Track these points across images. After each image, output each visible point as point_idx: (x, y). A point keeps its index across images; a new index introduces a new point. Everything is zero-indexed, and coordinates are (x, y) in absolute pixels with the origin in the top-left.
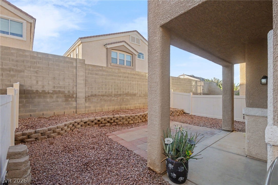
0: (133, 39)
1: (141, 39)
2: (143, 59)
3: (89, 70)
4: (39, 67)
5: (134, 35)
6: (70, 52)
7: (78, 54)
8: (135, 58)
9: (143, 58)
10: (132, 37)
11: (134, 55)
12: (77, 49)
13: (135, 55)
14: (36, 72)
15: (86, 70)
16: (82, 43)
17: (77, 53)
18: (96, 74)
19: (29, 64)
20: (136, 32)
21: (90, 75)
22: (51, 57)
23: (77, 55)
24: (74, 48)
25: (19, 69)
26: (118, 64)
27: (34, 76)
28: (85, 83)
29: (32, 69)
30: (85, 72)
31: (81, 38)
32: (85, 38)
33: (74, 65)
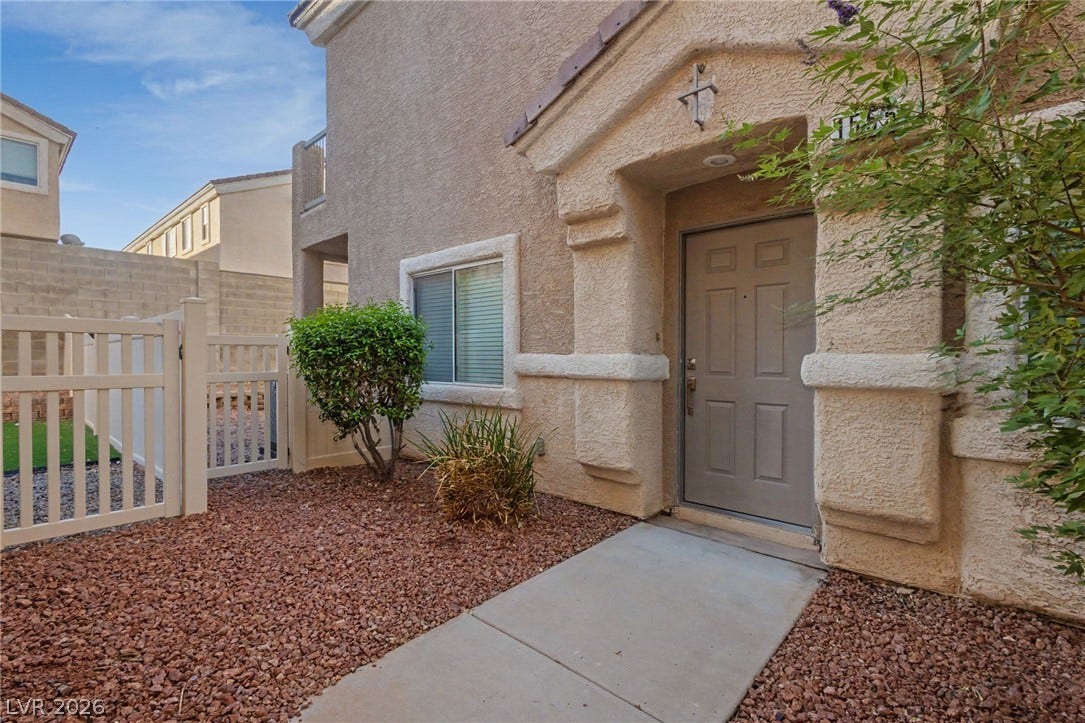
3: (230, 286)
4: (108, 283)
6: (181, 215)
7: (207, 227)
12: (206, 210)
14: (104, 294)
15: (221, 286)
16: (218, 195)
17: (206, 222)
18: (249, 296)
19: (88, 277)
21: (231, 299)
22: (135, 261)
23: (204, 227)
24: (195, 205)
25: (66, 286)
27: (99, 301)
28: (221, 318)
29: (94, 287)
30: (220, 293)
31: (216, 183)
32: (229, 181)
33: (193, 274)
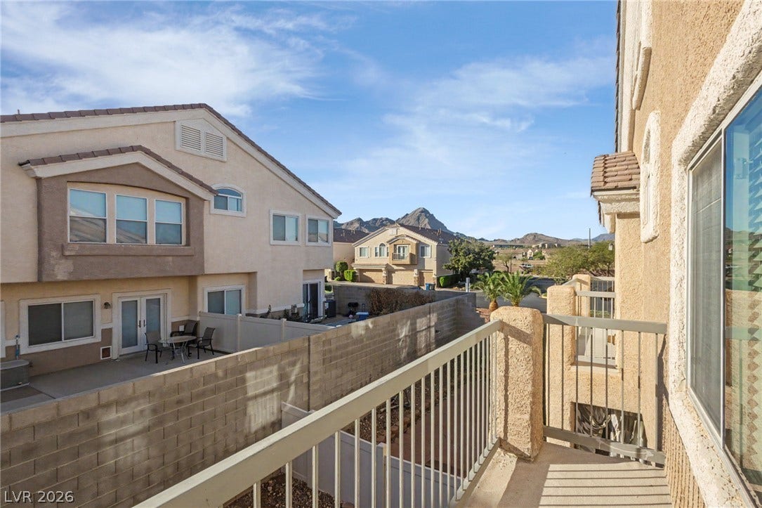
0: (190, 137)
1: (228, 138)
2: (239, 214)
5: (197, 121)
8: (201, 213)
9: (239, 208)
10: (183, 127)
11: (193, 202)
13: (201, 202)
20: (202, 111)
26: (109, 241)
